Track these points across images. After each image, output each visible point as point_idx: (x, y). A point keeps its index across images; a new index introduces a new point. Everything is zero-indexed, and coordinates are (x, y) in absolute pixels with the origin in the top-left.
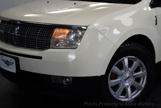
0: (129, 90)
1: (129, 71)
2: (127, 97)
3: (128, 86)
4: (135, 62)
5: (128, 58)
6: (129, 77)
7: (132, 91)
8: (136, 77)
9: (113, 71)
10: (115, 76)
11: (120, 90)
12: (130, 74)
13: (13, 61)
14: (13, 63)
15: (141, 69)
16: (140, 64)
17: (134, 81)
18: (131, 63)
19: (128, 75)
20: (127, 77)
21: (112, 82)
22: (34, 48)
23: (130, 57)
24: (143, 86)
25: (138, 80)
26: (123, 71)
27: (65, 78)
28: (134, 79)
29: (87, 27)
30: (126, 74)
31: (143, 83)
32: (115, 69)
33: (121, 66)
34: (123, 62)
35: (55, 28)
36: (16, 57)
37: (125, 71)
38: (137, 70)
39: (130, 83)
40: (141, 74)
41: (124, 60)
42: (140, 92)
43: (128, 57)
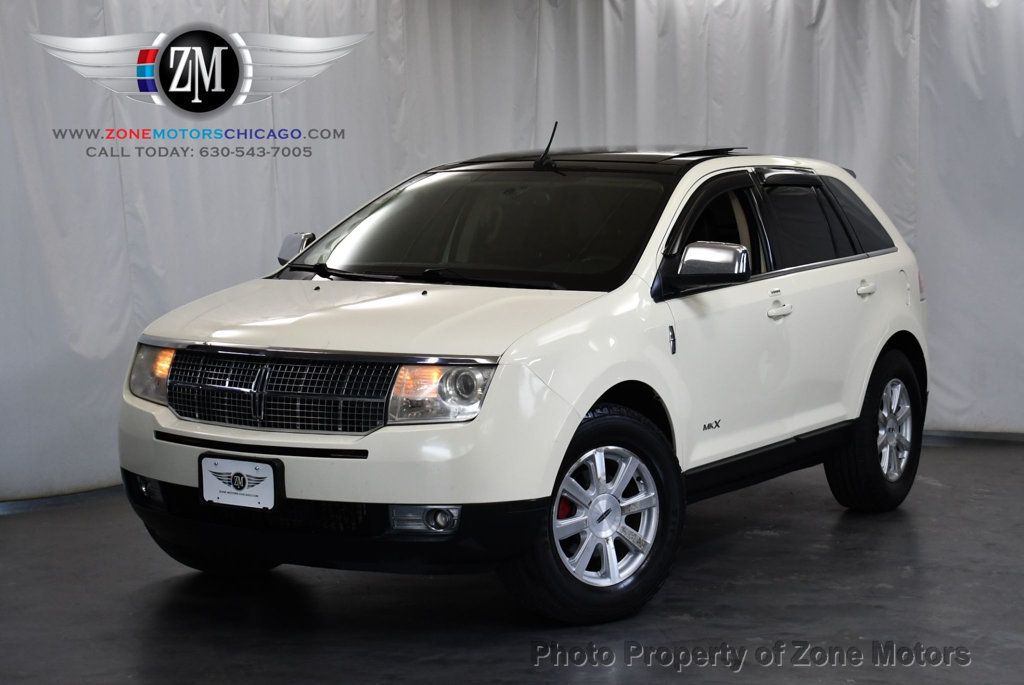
0: (611, 550)
1: (609, 492)
2: (606, 575)
3: (607, 539)
4: (624, 465)
5: (607, 453)
6: (607, 512)
7: (620, 558)
8: (628, 513)
9: (564, 491)
10: (569, 508)
11: (584, 555)
12: (609, 500)
13: (267, 471)
14: (261, 479)
15: (641, 488)
16: (638, 470)
17: (623, 524)
18: (612, 469)
19: (602, 505)
20: (604, 511)
21: (563, 526)
22: (329, 429)
23: (611, 448)
24: (650, 540)
25: (633, 521)
26: (591, 493)
27: (431, 513)
28: (624, 517)
29: (495, 358)
30: (597, 501)
31: (648, 532)
32: (571, 484)
33: (584, 476)
34: (592, 464)
35: (401, 365)
36: (274, 458)
37: (598, 493)
38: (630, 490)
39: (614, 528)
40: (641, 502)
41: (592, 458)
42: (641, 557)
43: (603, 448)
